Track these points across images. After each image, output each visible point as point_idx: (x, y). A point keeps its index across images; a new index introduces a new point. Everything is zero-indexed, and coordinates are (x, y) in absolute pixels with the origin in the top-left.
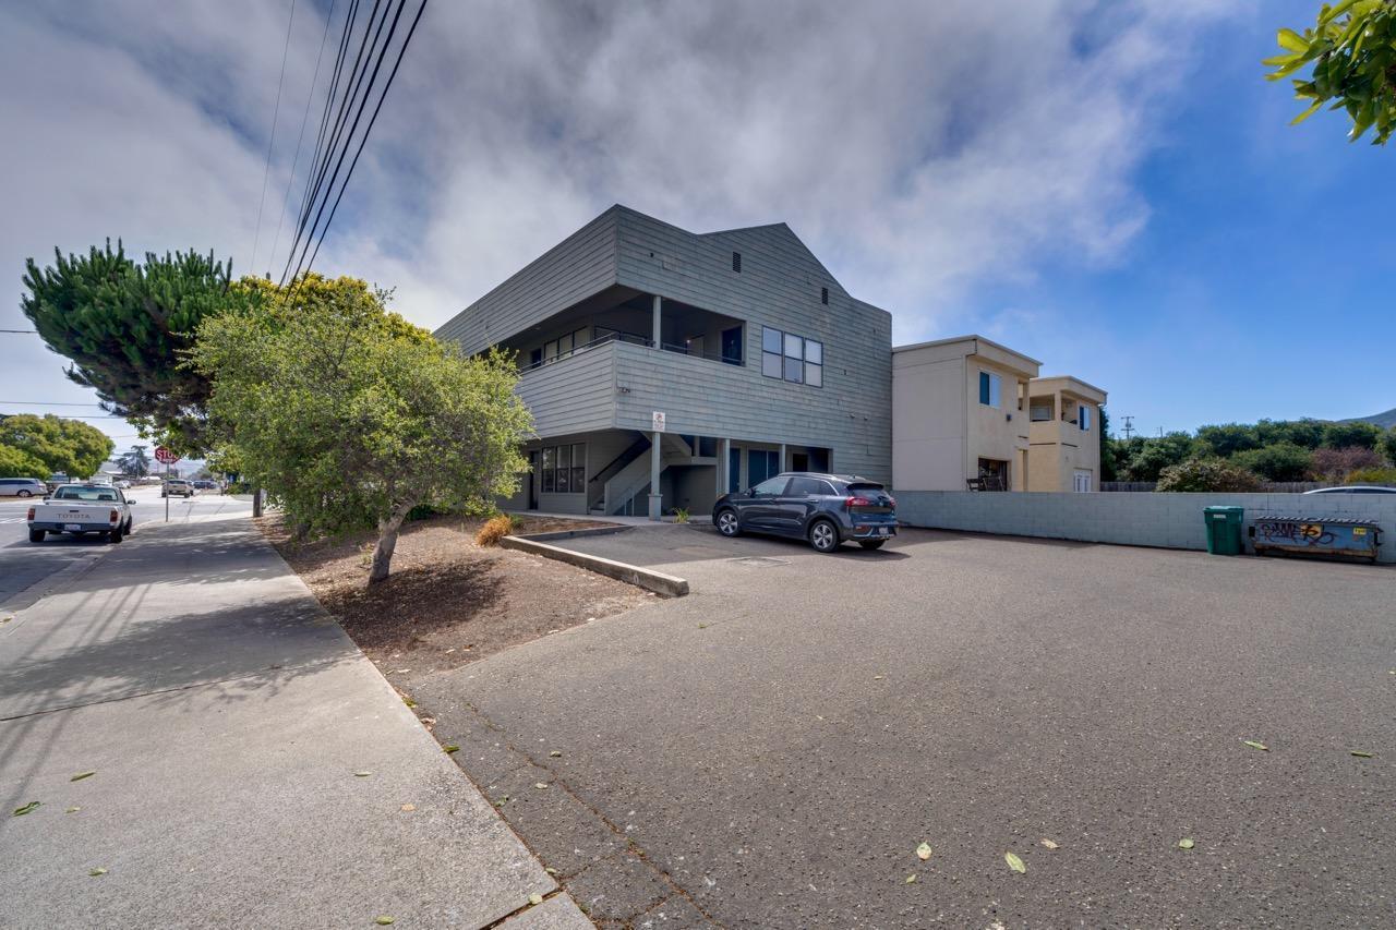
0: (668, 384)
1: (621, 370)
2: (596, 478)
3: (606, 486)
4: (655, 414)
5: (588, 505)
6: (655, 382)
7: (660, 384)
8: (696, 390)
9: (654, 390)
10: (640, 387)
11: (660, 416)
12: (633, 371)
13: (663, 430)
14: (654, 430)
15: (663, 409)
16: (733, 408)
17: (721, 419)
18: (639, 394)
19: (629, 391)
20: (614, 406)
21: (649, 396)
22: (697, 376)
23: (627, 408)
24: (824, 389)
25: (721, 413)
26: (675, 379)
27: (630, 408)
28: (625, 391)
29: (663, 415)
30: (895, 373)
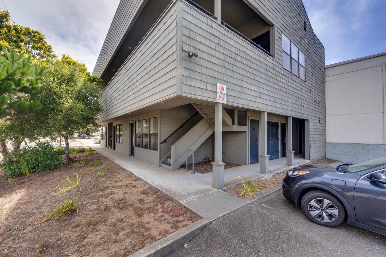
0: (228, 59)
1: (187, 33)
2: (165, 141)
3: (173, 148)
4: (219, 85)
5: (160, 160)
6: (218, 55)
7: (222, 57)
8: (247, 69)
9: (217, 62)
10: (205, 56)
11: (222, 88)
12: (198, 38)
13: (224, 102)
14: (217, 101)
15: (226, 82)
16: (269, 89)
17: (263, 96)
18: (204, 63)
19: (195, 55)
20: (180, 71)
21: (213, 67)
22: (248, 58)
23: (192, 75)
24: (306, 83)
25: (262, 91)
26: (233, 56)
27: (196, 76)
28: (191, 56)
29: (225, 87)
30: (327, 79)
